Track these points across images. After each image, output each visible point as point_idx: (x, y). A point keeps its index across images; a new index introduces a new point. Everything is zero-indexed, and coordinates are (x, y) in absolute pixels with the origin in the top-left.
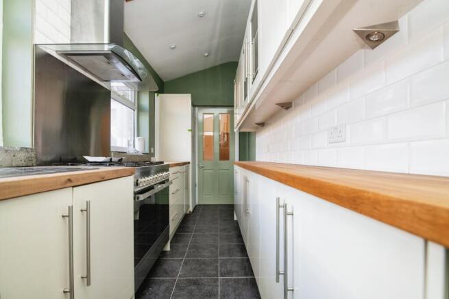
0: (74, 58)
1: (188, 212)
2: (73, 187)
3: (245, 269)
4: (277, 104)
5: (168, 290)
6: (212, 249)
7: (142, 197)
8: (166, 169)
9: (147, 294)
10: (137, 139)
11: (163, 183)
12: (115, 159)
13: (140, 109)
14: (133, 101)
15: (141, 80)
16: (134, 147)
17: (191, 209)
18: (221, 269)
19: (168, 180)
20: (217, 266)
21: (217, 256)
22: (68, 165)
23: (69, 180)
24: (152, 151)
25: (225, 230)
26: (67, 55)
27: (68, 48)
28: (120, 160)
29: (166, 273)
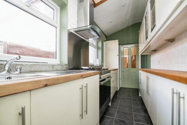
0: (78, 32)
1: (117, 90)
2: (83, 78)
3: (147, 121)
4: (165, 40)
5: (111, 122)
6: (129, 108)
7: (102, 83)
8: (109, 72)
9: (103, 122)
10: (97, 60)
11: (108, 77)
12: (91, 68)
13: (98, 48)
14: (96, 45)
15: (100, 37)
16: (96, 63)
17: (118, 89)
18: (134, 118)
19: (110, 76)
20: (133, 116)
21: (132, 112)
22: (77, 70)
23: (82, 76)
24: (103, 65)
25: (135, 100)
26: (77, 32)
27: (77, 29)
28: (93, 68)
29: (110, 115)
